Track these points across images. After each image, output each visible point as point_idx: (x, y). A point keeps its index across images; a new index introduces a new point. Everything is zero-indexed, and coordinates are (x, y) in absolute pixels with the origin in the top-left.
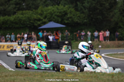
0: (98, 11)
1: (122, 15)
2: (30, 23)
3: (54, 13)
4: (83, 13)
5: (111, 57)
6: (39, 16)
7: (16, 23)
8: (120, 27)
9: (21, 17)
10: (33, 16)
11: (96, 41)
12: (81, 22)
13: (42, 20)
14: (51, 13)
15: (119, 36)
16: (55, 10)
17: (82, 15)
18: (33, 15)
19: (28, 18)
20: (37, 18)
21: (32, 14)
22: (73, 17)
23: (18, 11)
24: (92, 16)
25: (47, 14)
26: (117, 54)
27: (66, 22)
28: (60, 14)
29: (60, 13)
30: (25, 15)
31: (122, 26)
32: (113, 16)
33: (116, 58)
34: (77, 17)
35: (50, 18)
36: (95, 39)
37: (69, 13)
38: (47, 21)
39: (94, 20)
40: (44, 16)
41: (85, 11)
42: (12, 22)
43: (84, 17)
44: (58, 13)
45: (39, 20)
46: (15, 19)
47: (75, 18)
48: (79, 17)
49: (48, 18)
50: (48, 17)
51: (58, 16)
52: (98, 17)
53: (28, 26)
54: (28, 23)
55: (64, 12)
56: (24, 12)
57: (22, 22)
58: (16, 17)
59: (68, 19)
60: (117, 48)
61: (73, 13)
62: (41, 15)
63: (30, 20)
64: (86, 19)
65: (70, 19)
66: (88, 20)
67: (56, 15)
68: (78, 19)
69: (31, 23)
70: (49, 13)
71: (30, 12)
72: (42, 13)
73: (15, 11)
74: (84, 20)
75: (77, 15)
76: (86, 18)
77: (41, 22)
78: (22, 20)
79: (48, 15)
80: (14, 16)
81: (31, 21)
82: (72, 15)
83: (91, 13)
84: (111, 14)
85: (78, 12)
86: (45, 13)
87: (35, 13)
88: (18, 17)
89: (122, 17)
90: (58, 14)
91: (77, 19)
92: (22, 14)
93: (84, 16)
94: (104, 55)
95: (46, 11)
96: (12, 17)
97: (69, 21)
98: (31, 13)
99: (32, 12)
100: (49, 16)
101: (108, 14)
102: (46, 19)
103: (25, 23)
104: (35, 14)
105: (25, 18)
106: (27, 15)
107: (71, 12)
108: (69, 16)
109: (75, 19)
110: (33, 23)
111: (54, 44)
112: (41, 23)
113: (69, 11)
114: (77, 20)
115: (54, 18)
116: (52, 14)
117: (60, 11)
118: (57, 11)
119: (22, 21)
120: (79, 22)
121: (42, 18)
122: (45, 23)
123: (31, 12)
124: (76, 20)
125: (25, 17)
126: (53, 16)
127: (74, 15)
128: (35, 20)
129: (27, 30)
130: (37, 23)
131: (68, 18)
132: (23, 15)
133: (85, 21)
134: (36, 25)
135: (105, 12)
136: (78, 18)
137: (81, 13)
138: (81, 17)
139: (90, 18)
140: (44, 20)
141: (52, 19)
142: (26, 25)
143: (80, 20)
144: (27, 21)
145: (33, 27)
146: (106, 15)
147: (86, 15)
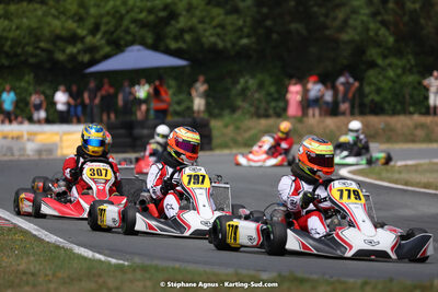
1: (379, 18)
2: (38, 52)
3: (128, 12)
4: (235, 11)
6: (71, 25)
8: (373, 65)
9: (4, 30)
10: (49, 25)
12: (229, 45)
13: (83, 38)
14: (117, 12)
15: (370, 97)
17: (232, 18)
18: (49, 19)
19: (31, 31)
20: (64, 33)
21: (46, 14)
22: (200, 26)
24: (269, 23)
25: (101, 16)
27: (173, 45)
28: (152, 18)
29: (150, 11)
31: (380, 61)
32: (345, 22)
34: (215, 27)
35: (112, 33)
37: (184, 13)
38: (103, 42)
39: (275, 36)
40: (90, 22)
41: (242, 5)
43: (240, 29)
44: (141, 12)
45: (73, 39)
47: (205, 30)
48: (222, 26)
49: (105, 33)
50: (103, 28)
51: (143, 24)
52: (293, 26)
53: (32, 60)
54: (29, 49)
55: (166, 7)
56: (12, 8)
57: (6, 48)
59: (178, 37)
61: (197, 13)
62: (80, 20)
63: (38, 40)
64: (248, 36)
65: (187, 37)
66: (253, 39)
67: (134, 21)
68: (218, 35)
69: (43, 50)
70: (108, 13)
71: (35, 10)
72: (82, 11)
74: (241, 37)
75: (212, 19)
76: (246, 30)
77: (79, 46)
78: (7, 39)
79: (105, 20)
81: (42, 44)
82: (195, 21)
83: (265, 10)
84: (341, 14)
85: (216, 11)
86: (93, 11)
87: (53, 11)
89: (378, 25)
90: (143, 16)
91: (212, 35)
92: (6, 16)
93: (240, 23)
94: (350, 172)
95: (98, 6)
97: (185, 42)
98: (40, 13)
99: (44, 8)
100: (107, 23)
101: (327, 16)
102: (99, 36)
103: (19, 51)
104: (57, 18)
105: (18, 32)
106: (25, 20)
107: (190, 8)
108: (182, 22)
109: (207, 34)
110: (50, 52)
112: (79, 52)
113: (181, 6)
114: (213, 39)
115: (127, 31)
116: (121, 18)
117: (149, 4)
118: (139, 4)
119: (9, 43)
120: (220, 44)
121: (81, 32)
123: (40, 10)
124: (210, 38)
125: (17, 28)
126: (126, 22)
127: (201, 22)
128: (59, 38)
129: (27, 78)
130: (63, 51)
131: (182, 31)
132: (11, 21)
133: (245, 41)
134: (60, 57)
135: (316, 9)
136: (219, 30)
137: (228, 13)
138: (230, 28)
139: (261, 31)
140: (89, 39)
141: (122, 34)
142: (23, 58)
143: (223, 41)
144: (28, 44)
145: (48, 65)
146: (322, 19)
147: (248, 19)
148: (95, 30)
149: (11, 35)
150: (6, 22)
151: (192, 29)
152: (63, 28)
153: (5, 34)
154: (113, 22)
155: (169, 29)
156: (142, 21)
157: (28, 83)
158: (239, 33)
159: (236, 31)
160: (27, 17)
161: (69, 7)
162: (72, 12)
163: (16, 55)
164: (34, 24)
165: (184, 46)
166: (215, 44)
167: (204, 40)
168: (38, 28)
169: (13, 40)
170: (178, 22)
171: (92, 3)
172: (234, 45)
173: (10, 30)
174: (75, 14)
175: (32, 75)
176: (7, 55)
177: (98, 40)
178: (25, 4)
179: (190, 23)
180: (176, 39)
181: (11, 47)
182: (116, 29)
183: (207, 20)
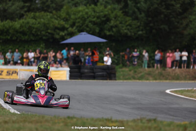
0: (162, 16)
2: (47, 34)
3: (88, 18)
4: (137, 18)
5: (182, 95)
6: (62, 23)
7: (24, 33)
9: (33, 24)
10: (53, 22)
11: (157, 67)
12: (133, 34)
13: (67, 29)
14: (83, 17)
16: (90, 13)
17: (135, 22)
18: (53, 20)
19: (45, 25)
20: (59, 26)
21: (51, 18)
22: (120, 25)
23: (27, 13)
24: (151, 25)
25: (76, 19)
26: (192, 90)
27: (108, 33)
28: (99, 20)
29: (98, 17)
30: (38, 20)
32: (187, 25)
33: (190, 97)
34: (127, 26)
35: (80, 27)
36: (156, 65)
37: (113, 19)
38: (76, 30)
39: (154, 31)
40: (70, 22)
41: (139, 16)
42: (17, 31)
43: (139, 27)
44: (94, 17)
45: (63, 29)
46: (21, 26)
47: (123, 27)
48: (130, 25)
49: (77, 27)
50: (77, 24)
51: (94, 23)
52: (162, 27)
53: (44, 38)
54: (43, 33)
55: (105, 16)
56: (37, 14)
57: (33, 32)
58: (23, 22)
59: (110, 29)
60: (193, 80)
61: (119, 19)
62: (66, 20)
63: (48, 29)
64: (142, 30)
65: (114, 30)
66: (144, 32)
67: (91, 22)
68: (128, 29)
69: (49, 33)
70: (79, 18)
71: (47, 15)
72: (67, 16)
73: (22, 12)
74: (139, 31)
75: (126, 22)
76: (141, 28)
77: (66, 32)
78: (34, 28)
79: (78, 20)
80: (21, 21)
81: (49, 31)
82: (118, 22)
83: (150, 19)
84: (185, 22)
85: (128, 18)
86: (72, 17)
87: (55, 16)
88: (28, 23)
90: (94, 19)
91: (126, 29)
92: (34, 18)
93: (139, 24)
94: (170, 91)
95: (74, 14)
96: (16, 23)
97: (113, 32)
98: (49, 17)
99: (51, 14)
100: (79, 22)
101: (178, 23)
102: (74, 28)
103: (39, 33)
104: (56, 19)
105: (39, 25)
106: (42, 20)
107: (116, 17)
108: (112, 23)
109: (124, 28)
110: (53, 34)
111: (86, 71)
112: (65, 35)
113: (112, 16)
114: (126, 31)
115: (87, 26)
116: (85, 20)
117: (98, 14)
118: (93, 14)
119: (34, 30)
120: (129, 34)
121: (67, 26)
122: (72, 35)
123: (49, 15)
124: (124, 30)
125: (39, 23)
126: (87, 22)
127: (121, 23)
128: (56, 28)
129: (42, 46)
130: (59, 34)
131: (112, 27)
132: (36, 20)
133: (140, 33)
134: (57, 37)
135: (173, 19)
136: (128, 27)
137: (133, 19)
138: (134, 26)
139: (148, 28)
140: (70, 29)
141: (85, 28)
142: (40, 37)
143: (131, 32)
144: (43, 31)
145: (51, 40)
146: (176, 24)
147: (142, 23)
148: (73, 25)
149: (36, 26)
150: (34, 21)
151: (116, 26)
152: (59, 24)
153: (33, 26)
154: (81, 22)
155: (106, 26)
156: (94, 22)
157: (42, 48)
158: (138, 29)
159: (136, 28)
160: (43, 19)
161: (62, 14)
162: (63, 17)
163: (38, 35)
164: (46, 22)
165: (112, 34)
166: (127, 34)
167: (122, 31)
168: (48, 24)
169: (37, 28)
170: (110, 23)
171: (72, 13)
172: (135, 34)
173: (35, 24)
174: (65, 18)
175: (44, 44)
176: (33, 35)
177: (74, 29)
178: (43, 13)
179: (115, 24)
180: (109, 30)
181: (36, 32)
182: (82, 25)
183: (123, 22)
